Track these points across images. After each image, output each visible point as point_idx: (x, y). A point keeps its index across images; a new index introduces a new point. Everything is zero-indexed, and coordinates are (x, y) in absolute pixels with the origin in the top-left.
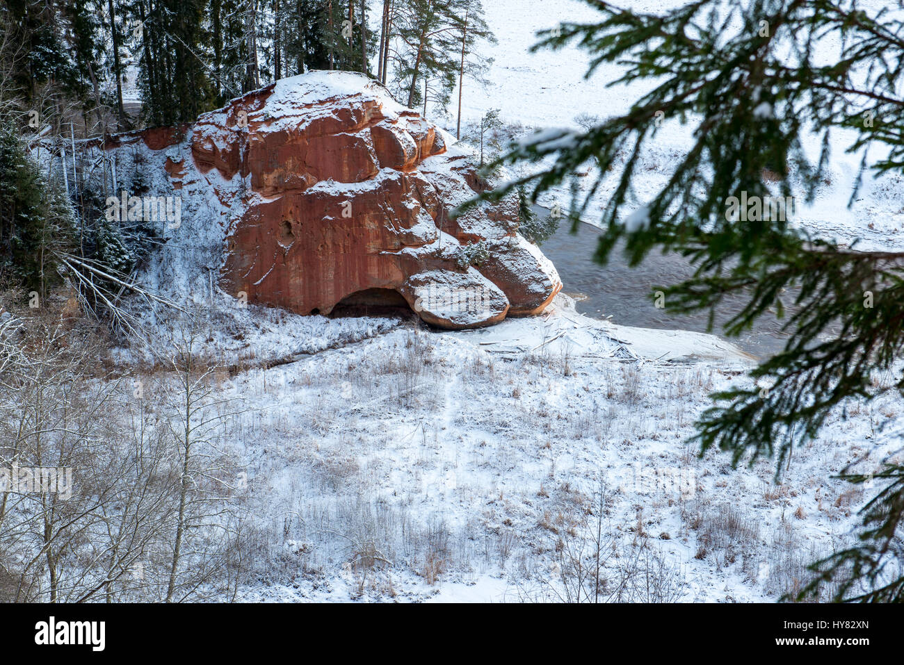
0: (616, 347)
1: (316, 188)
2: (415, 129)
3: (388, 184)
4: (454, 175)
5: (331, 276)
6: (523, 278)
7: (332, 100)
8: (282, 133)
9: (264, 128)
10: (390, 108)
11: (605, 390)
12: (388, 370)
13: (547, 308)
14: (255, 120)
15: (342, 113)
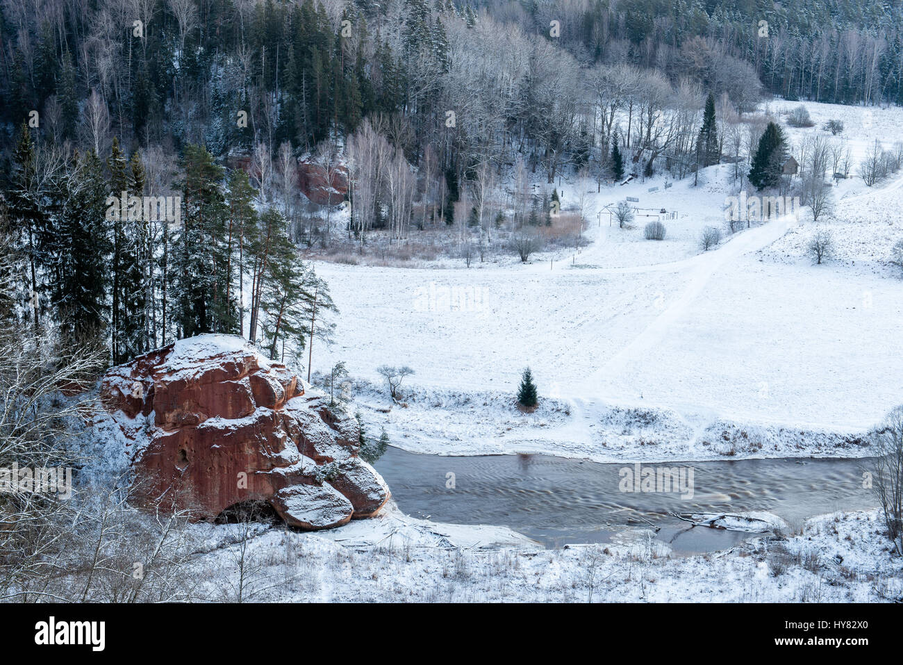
0: (438, 539)
1: (207, 424)
2: (282, 377)
3: (263, 419)
4: (312, 412)
5: (217, 491)
6: (364, 489)
7: (220, 356)
8: (182, 381)
9: (167, 378)
10: (263, 361)
11: (441, 571)
12: (271, 562)
13: (380, 511)
14: (160, 372)
15: (228, 366)
